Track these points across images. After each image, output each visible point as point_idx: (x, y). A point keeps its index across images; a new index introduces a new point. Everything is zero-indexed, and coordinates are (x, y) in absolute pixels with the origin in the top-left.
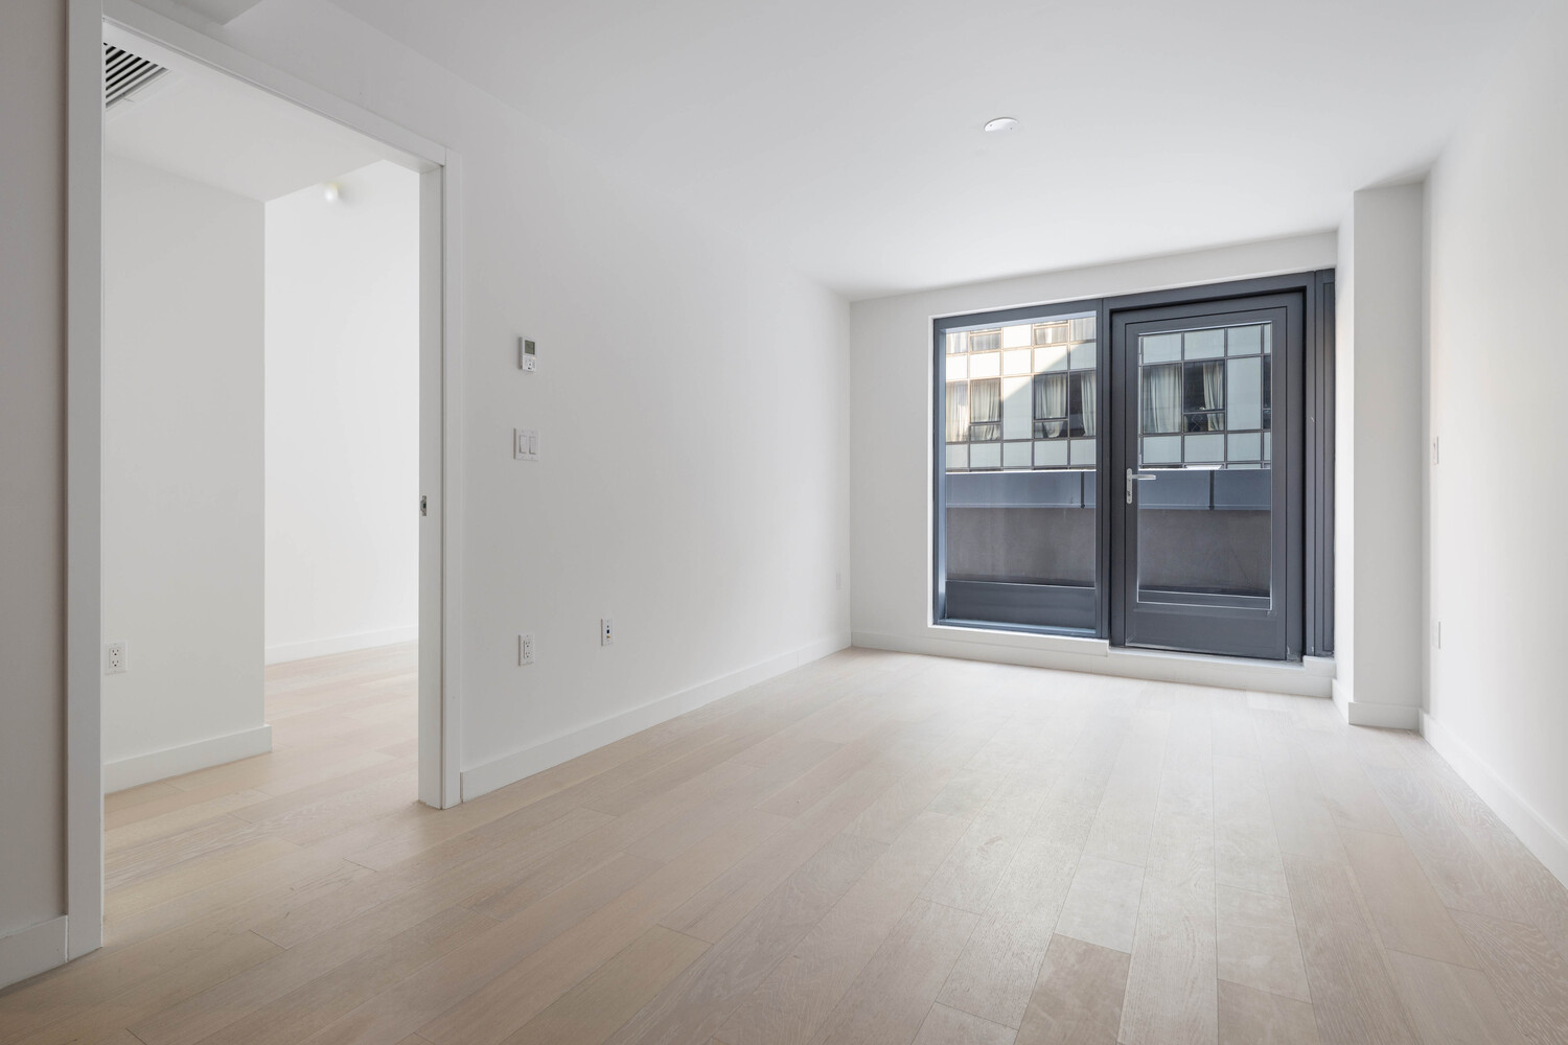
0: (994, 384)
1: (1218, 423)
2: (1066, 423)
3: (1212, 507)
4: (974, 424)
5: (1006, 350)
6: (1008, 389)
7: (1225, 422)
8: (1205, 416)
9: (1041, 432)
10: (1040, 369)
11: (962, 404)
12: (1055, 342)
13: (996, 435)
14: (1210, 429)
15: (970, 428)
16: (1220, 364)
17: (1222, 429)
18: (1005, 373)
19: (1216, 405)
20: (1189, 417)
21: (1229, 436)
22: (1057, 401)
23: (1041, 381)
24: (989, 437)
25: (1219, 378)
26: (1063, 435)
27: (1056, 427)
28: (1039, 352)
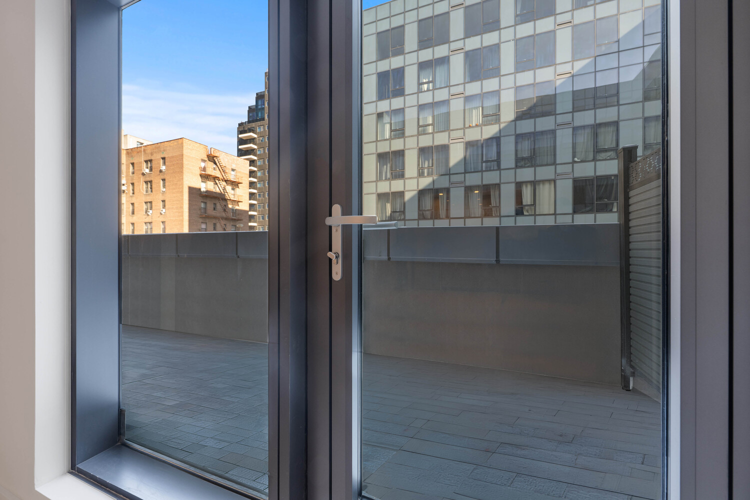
0: (401, 194)
1: (497, 212)
2: (432, 212)
3: (498, 261)
4: (393, 212)
5: (407, 179)
6: (408, 196)
7: (500, 213)
8: (491, 209)
9: (422, 216)
10: (421, 187)
11: (388, 203)
12: (428, 175)
13: (402, 217)
14: (493, 215)
15: (391, 214)
16: (498, 186)
17: (498, 215)
18: (406, 189)
19: (496, 204)
20: (485, 210)
21: (502, 218)
22: (428, 203)
23: (422, 193)
24: (399, 218)
25: (497, 193)
26: (431, 218)
27: (428, 214)
28: (421, 180)
